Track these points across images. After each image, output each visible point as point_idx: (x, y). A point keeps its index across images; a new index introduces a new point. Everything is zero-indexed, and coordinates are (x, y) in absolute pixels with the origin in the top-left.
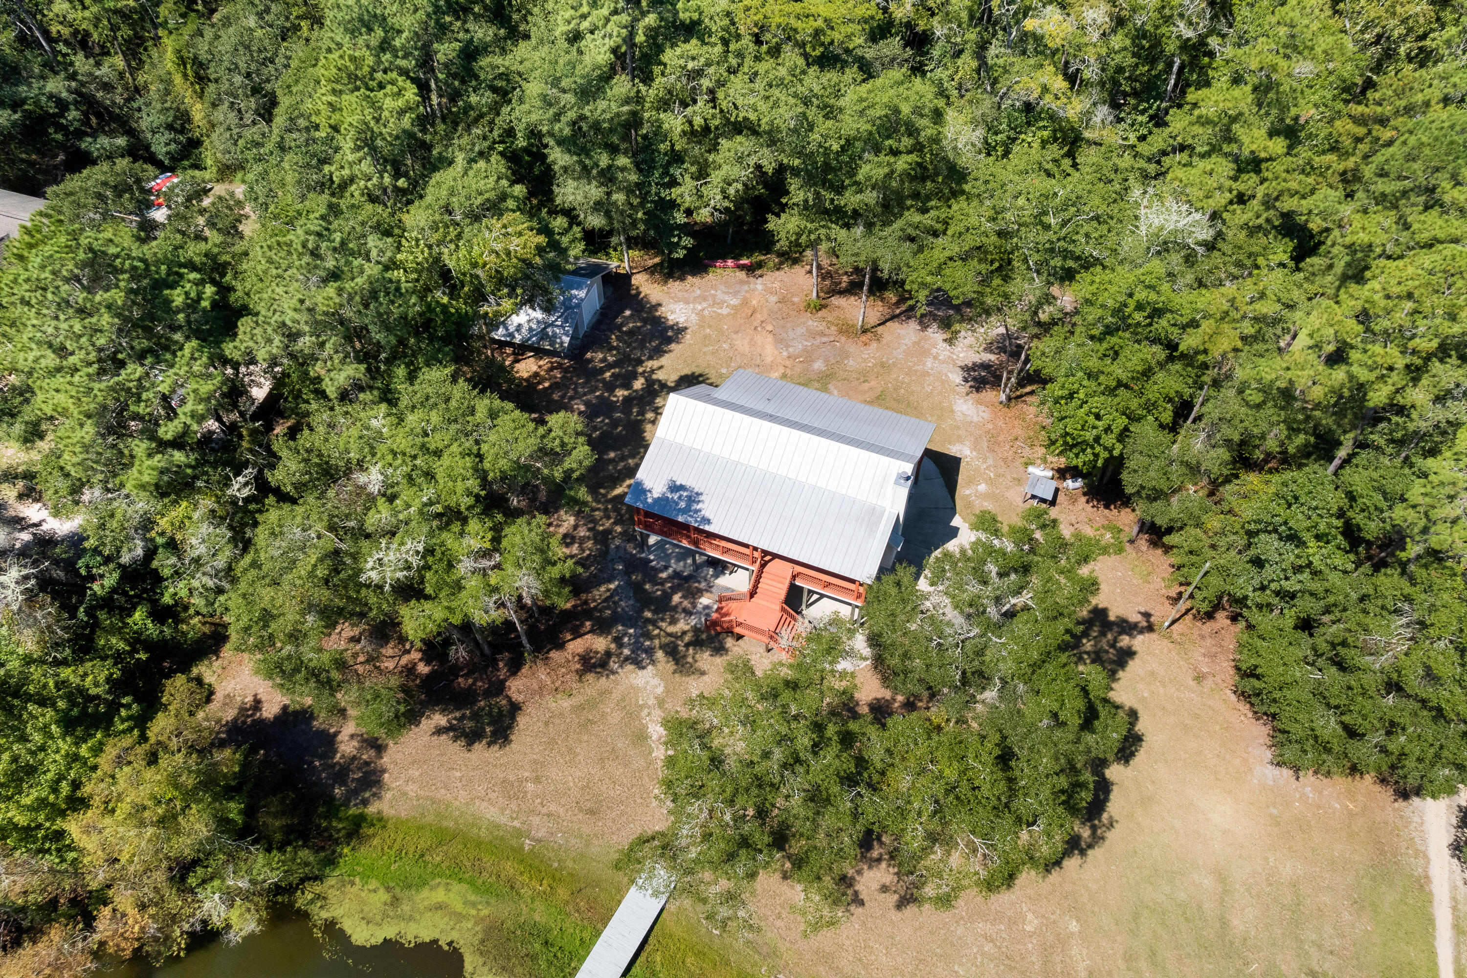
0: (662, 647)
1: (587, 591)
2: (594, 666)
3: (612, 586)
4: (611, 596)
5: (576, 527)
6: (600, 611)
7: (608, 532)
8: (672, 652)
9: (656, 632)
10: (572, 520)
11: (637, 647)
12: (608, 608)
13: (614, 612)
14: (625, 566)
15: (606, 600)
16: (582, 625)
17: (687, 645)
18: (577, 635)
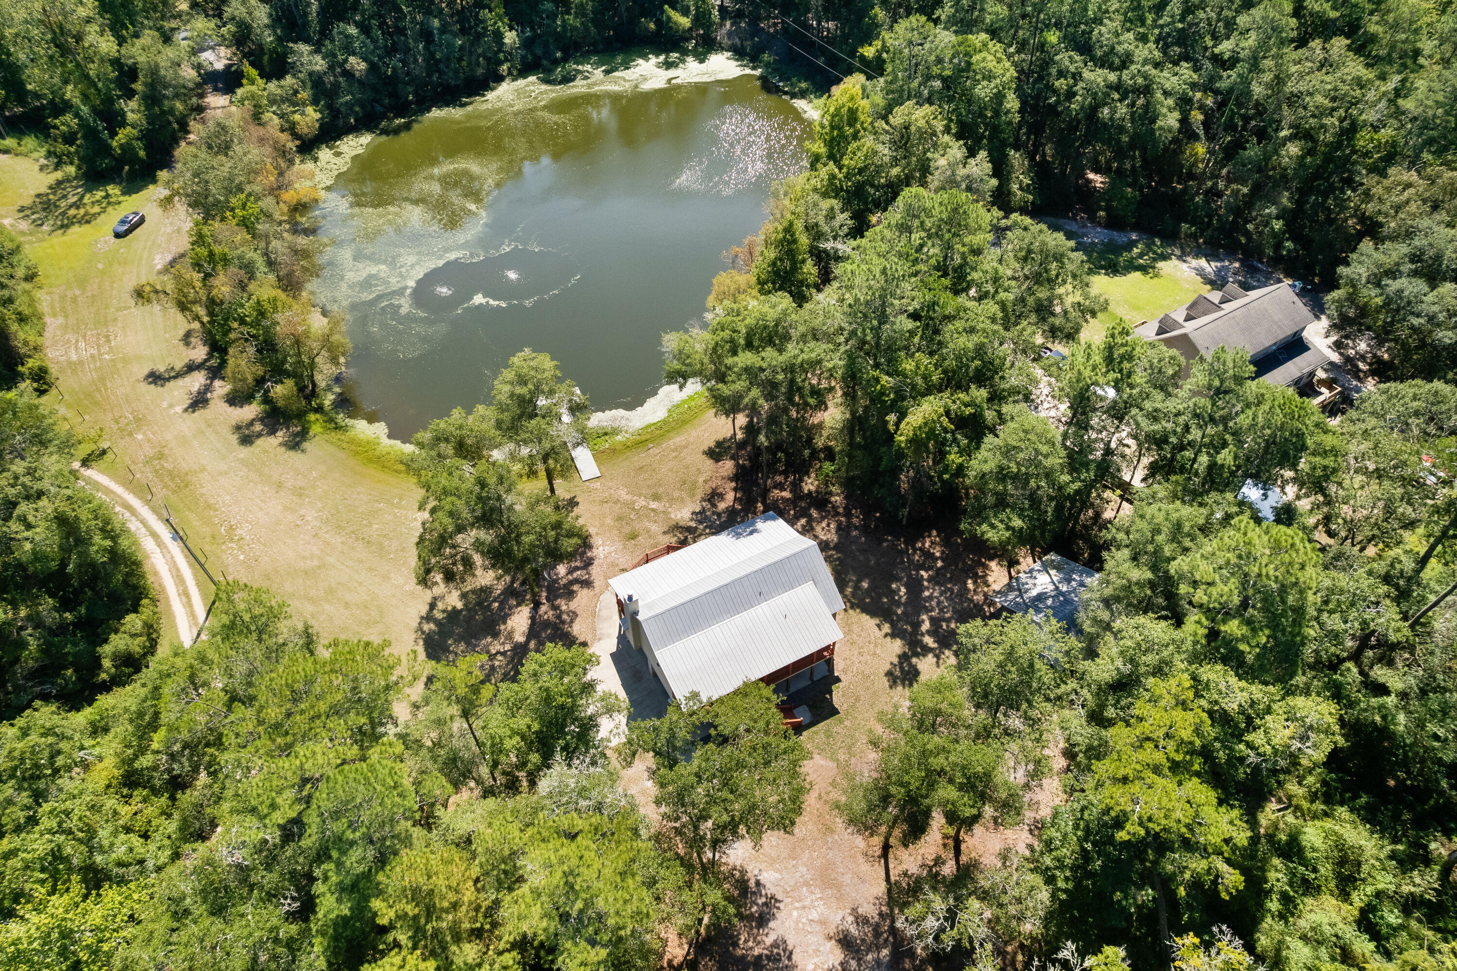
0: (696, 528)
2: (712, 497)
11: (706, 518)
18: (737, 500)
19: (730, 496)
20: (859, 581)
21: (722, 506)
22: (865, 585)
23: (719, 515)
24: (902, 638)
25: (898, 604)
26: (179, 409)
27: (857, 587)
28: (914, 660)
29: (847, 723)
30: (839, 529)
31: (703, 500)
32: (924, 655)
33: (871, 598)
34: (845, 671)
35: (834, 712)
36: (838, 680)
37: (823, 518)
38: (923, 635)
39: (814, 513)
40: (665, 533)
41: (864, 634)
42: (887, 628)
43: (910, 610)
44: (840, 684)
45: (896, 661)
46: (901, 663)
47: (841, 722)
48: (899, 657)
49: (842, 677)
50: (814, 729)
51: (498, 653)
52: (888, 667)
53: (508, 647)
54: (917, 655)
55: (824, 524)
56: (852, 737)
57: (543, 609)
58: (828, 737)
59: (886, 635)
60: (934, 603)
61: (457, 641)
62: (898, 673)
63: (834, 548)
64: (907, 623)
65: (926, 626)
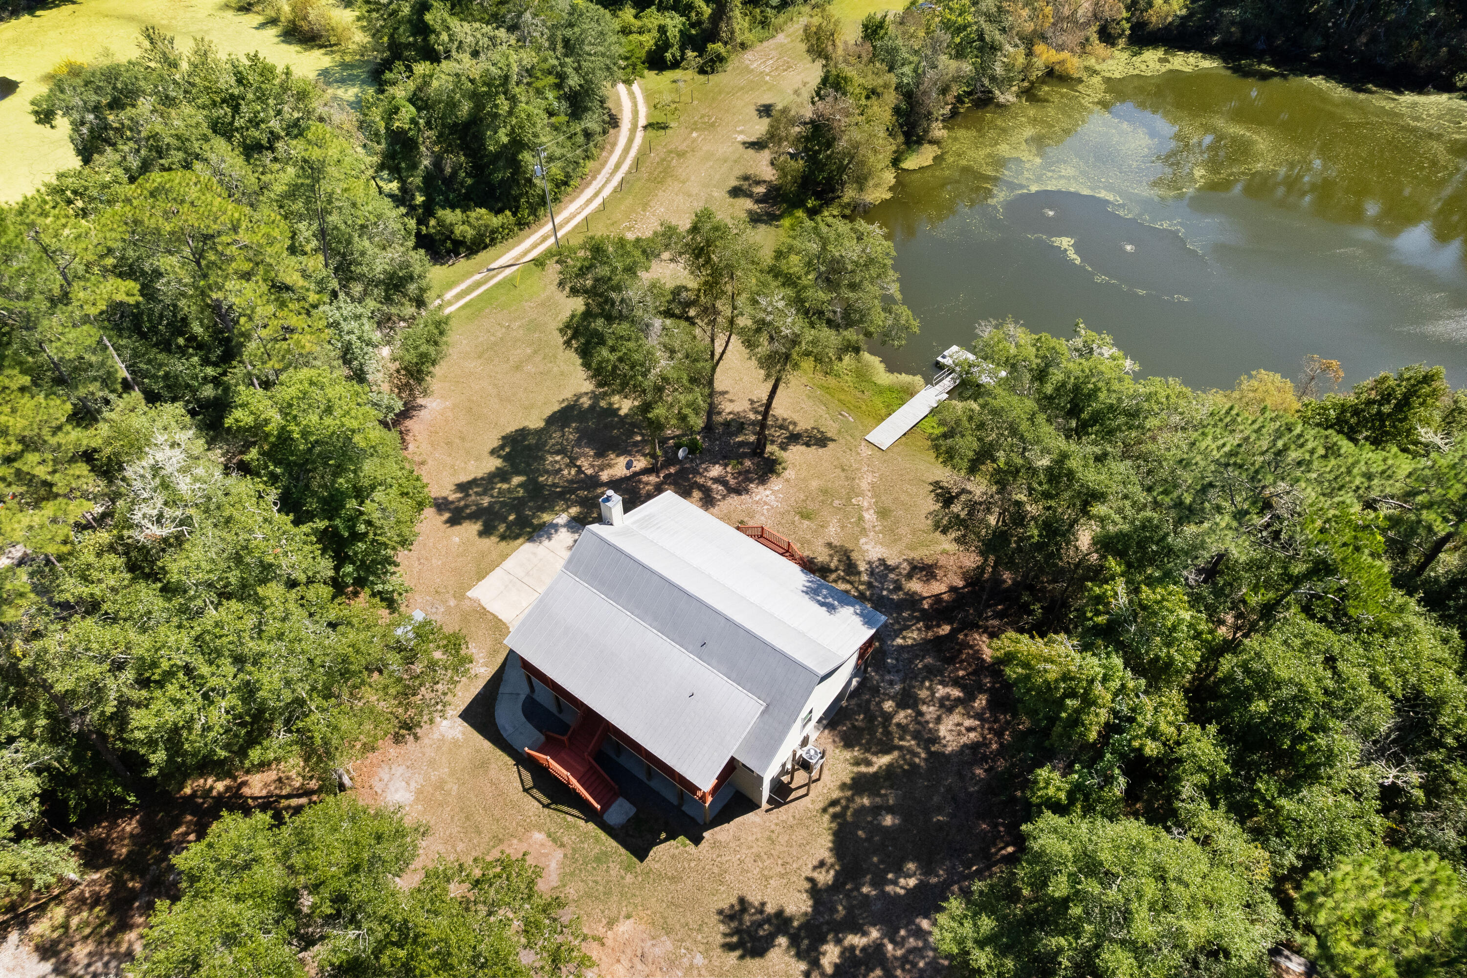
0: (859, 573)
1: (926, 642)
2: (922, 569)
3: (899, 641)
4: (901, 630)
5: (938, 720)
6: (912, 617)
7: (902, 704)
8: (851, 568)
9: (861, 587)
10: (943, 730)
11: (883, 578)
12: (905, 619)
13: (900, 614)
14: (884, 662)
15: (907, 628)
16: (931, 606)
17: (837, 569)
18: (937, 598)
19: (938, 588)
20: (890, 810)
21: (915, 586)
22: (888, 820)
23: (898, 588)
24: (815, 907)
25: (879, 882)
26: (741, 138)
27: (877, 810)
28: (783, 941)
29: (629, 878)
30: (974, 747)
31: (910, 562)
32: (799, 956)
33: (869, 839)
34: (715, 845)
35: (641, 854)
36: (697, 840)
37: (979, 716)
38: (838, 942)
39: (980, 702)
40: (829, 545)
41: (794, 851)
42: (825, 878)
43: (877, 906)
44: (691, 847)
45: (770, 909)
46: (768, 920)
47: (628, 868)
48: (780, 914)
49: (704, 844)
50: (603, 836)
51: (579, 467)
52: (754, 899)
53: (589, 472)
54: (794, 941)
55: (968, 723)
56: (608, 893)
57: (653, 479)
58: (598, 859)
59: (810, 880)
60: (912, 942)
61: (577, 430)
62: (747, 919)
63: (931, 754)
64: (850, 909)
65: (856, 940)
